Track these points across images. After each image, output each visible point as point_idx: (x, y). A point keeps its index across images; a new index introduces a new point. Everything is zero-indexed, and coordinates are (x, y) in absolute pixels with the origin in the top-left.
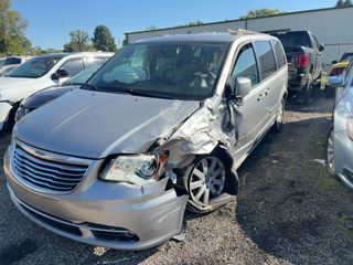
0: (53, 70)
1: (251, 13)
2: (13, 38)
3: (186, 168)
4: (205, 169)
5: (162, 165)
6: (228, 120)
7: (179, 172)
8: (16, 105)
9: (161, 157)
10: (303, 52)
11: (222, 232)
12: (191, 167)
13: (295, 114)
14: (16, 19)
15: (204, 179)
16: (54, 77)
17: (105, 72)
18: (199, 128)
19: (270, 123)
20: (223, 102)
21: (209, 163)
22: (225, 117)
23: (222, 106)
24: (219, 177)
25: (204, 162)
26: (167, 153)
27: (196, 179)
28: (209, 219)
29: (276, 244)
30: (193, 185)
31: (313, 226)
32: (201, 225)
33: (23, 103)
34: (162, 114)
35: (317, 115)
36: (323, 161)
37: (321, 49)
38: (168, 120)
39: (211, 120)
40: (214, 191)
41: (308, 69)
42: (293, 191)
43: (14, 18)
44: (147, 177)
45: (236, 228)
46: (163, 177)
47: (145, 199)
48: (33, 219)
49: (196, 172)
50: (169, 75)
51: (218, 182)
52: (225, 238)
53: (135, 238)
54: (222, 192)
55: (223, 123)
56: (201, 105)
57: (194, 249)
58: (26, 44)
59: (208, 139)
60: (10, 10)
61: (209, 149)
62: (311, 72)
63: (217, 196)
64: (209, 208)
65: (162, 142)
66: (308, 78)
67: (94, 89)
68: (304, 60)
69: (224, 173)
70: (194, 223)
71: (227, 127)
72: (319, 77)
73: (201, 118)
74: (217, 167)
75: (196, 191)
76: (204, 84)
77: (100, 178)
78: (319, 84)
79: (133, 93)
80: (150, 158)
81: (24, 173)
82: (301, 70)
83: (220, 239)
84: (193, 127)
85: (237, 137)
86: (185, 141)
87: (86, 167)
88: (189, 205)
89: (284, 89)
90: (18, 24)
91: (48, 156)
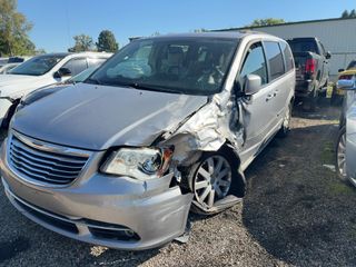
0: (56, 69)
1: (256, 22)
2: (17, 40)
3: (191, 166)
4: (211, 168)
5: (166, 161)
6: (236, 117)
7: (184, 170)
8: (16, 102)
9: (166, 152)
10: (310, 57)
11: (227, 235)
12: (196, 166)
13: (302, 120)
14: (21, 21)
15: (209, 180)
16: (56, 76)
17: (109, 67)
18: (206, 124)
19: (277, 127)
20: (231, 99)
21: (216, 162)
22: (233, 115)
23: (230, 103)
24: (224, 178)
25: (210, 161)
26: (172, 148)
27: (201, 178)
28: (214, 222)
29: (286, 248)
30: (198, 185)
31: (324, 232)
32: (206, 227)
33: (23, 99)
34: (168, 107)
35: (324, 122)
36: (332, 167)
37: (328, 56)
38: (175, 114)
39: (219, 116)
40: (219, 192)
41: (315, 76)
42: (302, 196)
43: (19, 20)
44: (150, 173)
45: (243, 231)
46: (167, 172)
47: (148, 195)
48: (27, 214)
49: (202, 171)
50: (176, 72)
51: (224, 184)
52: (231, 241)
53: (136, 238)
54: (228, 194)
55: (231, 121)
56: (209, 101)
57: (198, 252)
58: (29, 47)
59: (215, 135)
60: (15, 12)
61: (216, 146)
62: (318, 79)
63: (222, 198)
64: (214, 209)
65: (167, 136)
66: (315, 85)
67: (97, 83)
68: (311, 66)
69: (230, 174)
70: (198, 225)
71: (235, 125)
72: (325, 86)
73: (208, 113)
74: (223, 168)
75: (201, 191)
76: (212, 81)
77: (100, 171)
78: (325, 92)
79: (138, 87)
80: (154, 152)
81: (20, 165)
82: (308, 76)
83: (226, 242)
84: (200, 122)
85: (244, 137)
86: (191, 136)
87: (86, 159)
88: (193, 206)
89: (292, 93)
90: (23, 26)
91: (45, 147)
